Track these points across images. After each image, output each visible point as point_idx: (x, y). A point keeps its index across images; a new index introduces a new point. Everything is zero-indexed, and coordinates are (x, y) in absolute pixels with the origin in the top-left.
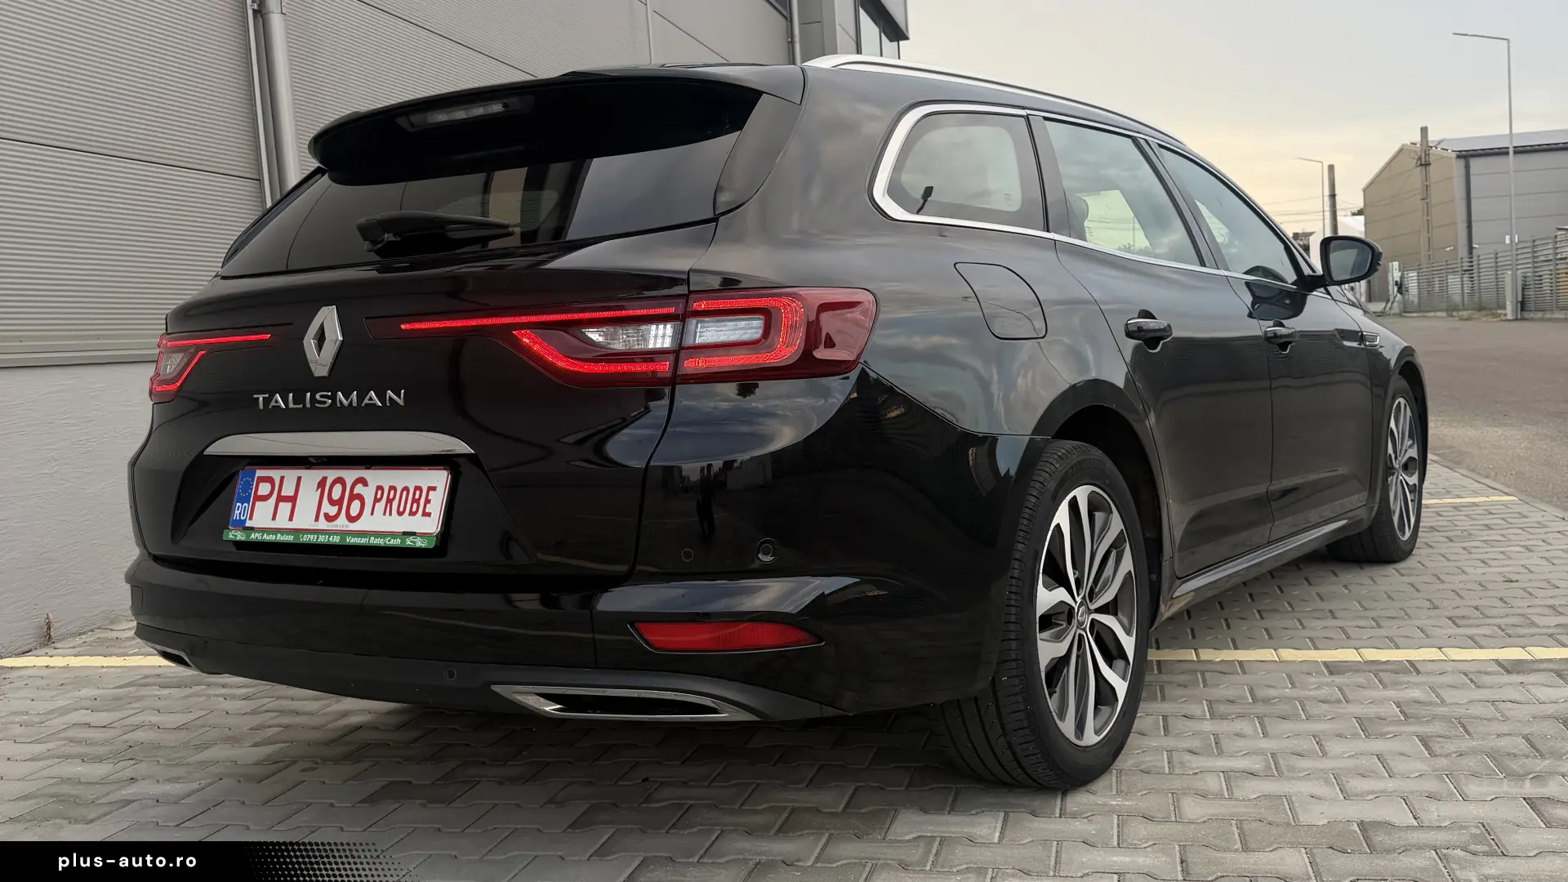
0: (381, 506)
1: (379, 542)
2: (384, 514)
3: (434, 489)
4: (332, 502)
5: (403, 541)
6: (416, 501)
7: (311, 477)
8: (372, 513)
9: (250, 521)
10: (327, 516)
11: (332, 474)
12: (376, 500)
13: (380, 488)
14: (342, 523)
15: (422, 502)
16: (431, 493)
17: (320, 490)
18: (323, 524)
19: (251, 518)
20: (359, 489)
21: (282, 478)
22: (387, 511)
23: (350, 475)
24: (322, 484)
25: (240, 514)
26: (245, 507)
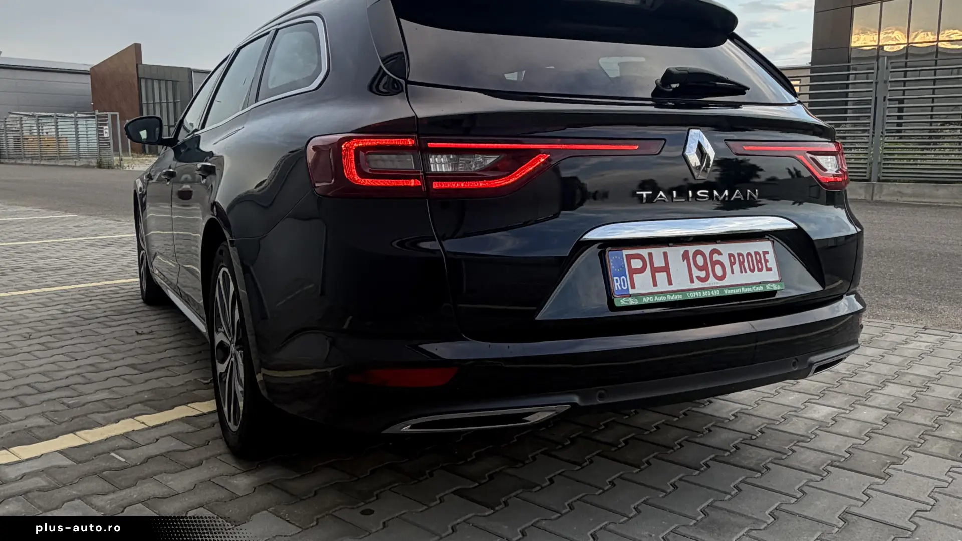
0: (736, 267)
1: (748, 290)
2: (741, 272)
3: (767, 253)
4: (700, 268)
5: (765, 287)
6: (758, 262)
7: (675, 253)
8: (733, 273)
9: (633, 290)
10: (698, 277)
11: (692, 249)
12: (732, 264)
13: (730, 256)
14: (712, 281)
15: (763, 262)
16: (766, 256)
17: (685, 261)
18: (698, 284)
19: (633, 287)
20: (716, 257)
21: (650, 255)
22: (742, 269)
23: (707, 249)
24: (686, 256)
25: (620, 284)
26: (623, 279)
